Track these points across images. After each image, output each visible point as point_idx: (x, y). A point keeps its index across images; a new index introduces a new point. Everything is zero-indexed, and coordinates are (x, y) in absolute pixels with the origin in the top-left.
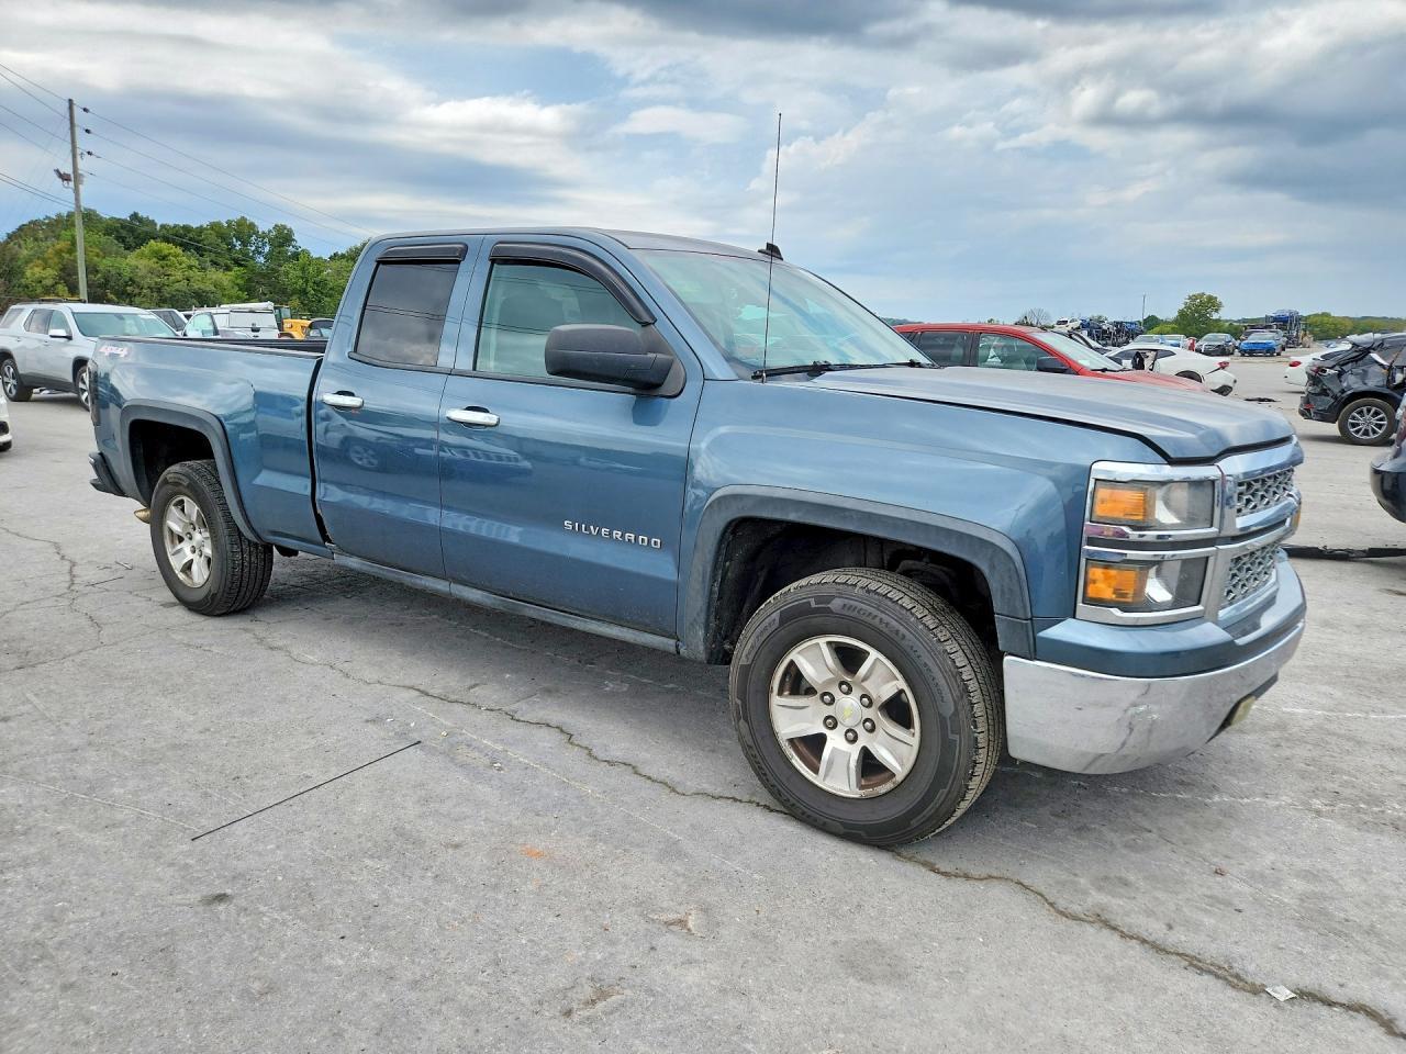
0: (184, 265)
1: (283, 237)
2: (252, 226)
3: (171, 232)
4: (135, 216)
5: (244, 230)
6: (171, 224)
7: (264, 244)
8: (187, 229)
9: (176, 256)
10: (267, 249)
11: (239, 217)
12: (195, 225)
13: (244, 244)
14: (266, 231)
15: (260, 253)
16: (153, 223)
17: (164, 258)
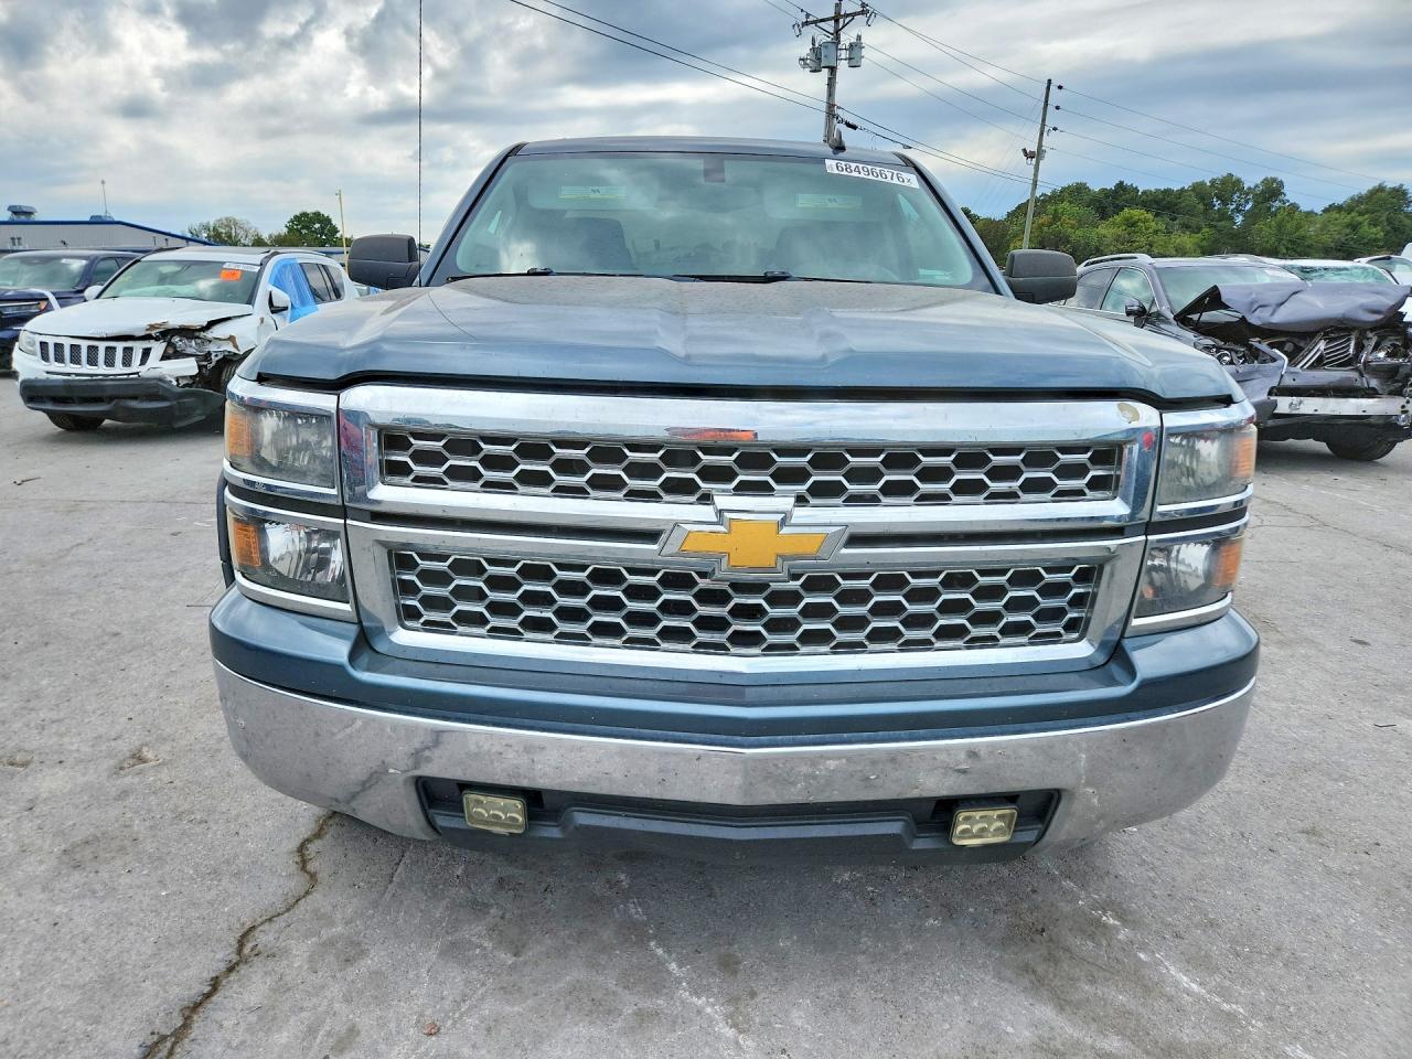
0: (1150, 230)
1: (1272, 190)
2: (1239, 181)
3: (1150, 198)
4: (1120, 185)
5: (1228, 187)
6: (1153, 189)
7: (1247, 202)
8: (1168, 192)
9: (1146, 221)
10: (1248, 207)
11: (1225, 175)
12: (1176, 187)
13: (1225, 203)
14: (1252, 186)
15: (1239, 211)
16: (1136, 190)
17: (1133, 224)
